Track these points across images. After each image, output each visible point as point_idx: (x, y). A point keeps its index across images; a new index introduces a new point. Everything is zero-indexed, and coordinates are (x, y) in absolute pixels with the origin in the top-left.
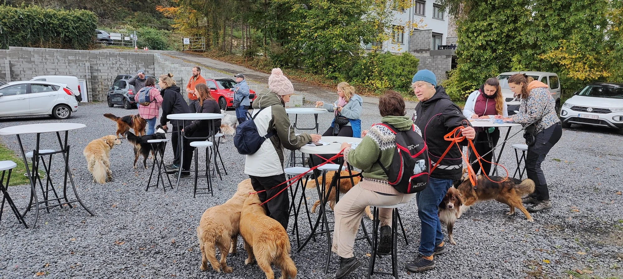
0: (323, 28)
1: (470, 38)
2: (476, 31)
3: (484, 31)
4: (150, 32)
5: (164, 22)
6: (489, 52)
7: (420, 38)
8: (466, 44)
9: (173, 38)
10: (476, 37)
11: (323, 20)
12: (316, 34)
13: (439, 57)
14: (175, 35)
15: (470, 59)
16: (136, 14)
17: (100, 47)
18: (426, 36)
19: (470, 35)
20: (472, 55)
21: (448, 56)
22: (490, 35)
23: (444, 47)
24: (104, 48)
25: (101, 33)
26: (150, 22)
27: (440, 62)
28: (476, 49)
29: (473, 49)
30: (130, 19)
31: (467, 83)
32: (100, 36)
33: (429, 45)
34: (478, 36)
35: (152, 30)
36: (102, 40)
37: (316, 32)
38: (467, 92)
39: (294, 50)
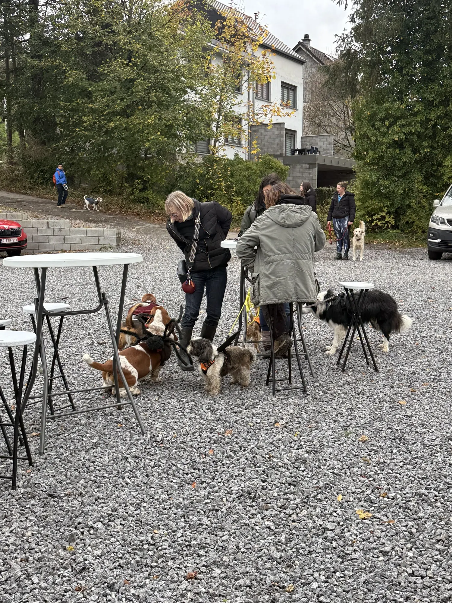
0: (124, 113)
1: (378, 129)
2: (386, 118)
3: (400, 118)
6: (408, 152)
7: (267, 137)
8: (373, 139)
10: (388, 128)
11: (122, 100)
12: (112, 124)
13: (298, 166)
15: (377, 164)
18: (276, 133)
19: (378, 124)
20: (382, 157)
21: (312, 165)
22: (410, 125)
23: (301, 151)
27: (299, 175)
28: (388, 148)
29: (384, 148)
31: (373, 204)
33: (281, 148)
34: (390, 126)
37: (110, 120)
38: (374, 217)
39: (66, 153)
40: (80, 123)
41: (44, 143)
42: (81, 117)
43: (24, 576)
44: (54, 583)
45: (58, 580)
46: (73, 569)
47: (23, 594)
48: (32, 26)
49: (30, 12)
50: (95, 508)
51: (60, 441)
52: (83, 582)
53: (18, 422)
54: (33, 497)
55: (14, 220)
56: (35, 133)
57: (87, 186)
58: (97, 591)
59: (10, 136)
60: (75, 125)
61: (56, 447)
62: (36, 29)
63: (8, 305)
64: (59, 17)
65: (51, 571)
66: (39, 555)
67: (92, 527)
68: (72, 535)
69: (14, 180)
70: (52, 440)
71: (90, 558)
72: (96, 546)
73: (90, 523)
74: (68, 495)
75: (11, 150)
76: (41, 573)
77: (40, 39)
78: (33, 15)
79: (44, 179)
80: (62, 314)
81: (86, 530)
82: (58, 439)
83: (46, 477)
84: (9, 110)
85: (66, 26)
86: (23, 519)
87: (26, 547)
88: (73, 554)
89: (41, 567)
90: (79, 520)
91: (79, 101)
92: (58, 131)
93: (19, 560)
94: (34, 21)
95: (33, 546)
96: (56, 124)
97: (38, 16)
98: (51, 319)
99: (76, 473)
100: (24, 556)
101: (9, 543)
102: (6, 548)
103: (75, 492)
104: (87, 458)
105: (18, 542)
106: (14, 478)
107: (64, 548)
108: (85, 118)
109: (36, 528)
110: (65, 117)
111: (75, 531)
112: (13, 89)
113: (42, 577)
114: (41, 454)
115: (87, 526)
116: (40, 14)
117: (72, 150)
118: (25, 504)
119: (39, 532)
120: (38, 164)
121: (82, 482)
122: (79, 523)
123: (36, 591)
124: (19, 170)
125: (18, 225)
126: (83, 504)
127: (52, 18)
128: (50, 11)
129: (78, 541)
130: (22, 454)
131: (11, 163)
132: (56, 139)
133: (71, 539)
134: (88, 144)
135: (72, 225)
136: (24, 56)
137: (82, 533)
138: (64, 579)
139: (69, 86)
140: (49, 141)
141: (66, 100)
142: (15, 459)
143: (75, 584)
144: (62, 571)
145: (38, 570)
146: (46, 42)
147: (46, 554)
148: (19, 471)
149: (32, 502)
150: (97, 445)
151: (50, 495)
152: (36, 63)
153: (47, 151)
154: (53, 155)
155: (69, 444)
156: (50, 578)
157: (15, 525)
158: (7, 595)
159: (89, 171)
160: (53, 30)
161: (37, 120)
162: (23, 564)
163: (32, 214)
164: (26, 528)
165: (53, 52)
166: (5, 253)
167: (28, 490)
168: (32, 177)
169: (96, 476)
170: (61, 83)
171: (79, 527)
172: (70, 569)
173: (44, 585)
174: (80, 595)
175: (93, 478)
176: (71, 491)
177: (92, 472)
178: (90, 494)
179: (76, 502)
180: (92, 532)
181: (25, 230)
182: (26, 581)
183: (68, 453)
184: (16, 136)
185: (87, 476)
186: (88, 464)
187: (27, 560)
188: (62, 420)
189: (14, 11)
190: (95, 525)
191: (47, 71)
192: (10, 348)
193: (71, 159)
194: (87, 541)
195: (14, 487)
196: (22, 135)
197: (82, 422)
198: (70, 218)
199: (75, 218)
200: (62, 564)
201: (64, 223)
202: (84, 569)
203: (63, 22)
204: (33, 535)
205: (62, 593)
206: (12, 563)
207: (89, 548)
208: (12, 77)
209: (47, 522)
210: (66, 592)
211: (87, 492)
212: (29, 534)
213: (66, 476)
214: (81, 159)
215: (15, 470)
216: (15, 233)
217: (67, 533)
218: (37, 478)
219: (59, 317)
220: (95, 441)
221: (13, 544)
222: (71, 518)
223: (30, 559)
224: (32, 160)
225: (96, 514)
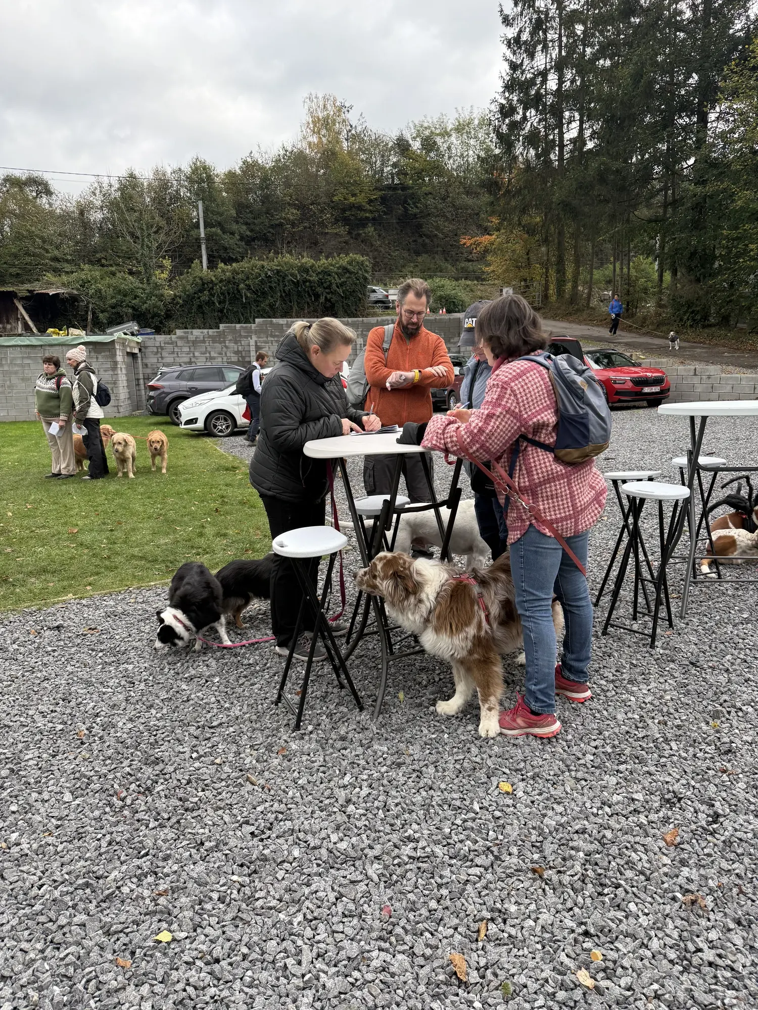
4: (443, 286)
5: (462, 268)
9: (479, 293)
14: (482, 288)
16: (420, 259)
17: (374, 315)
24: (378, 316)
25: (374, 291)
26: (441, 271)
30: (411, 269)
32: (373, 297)
35: (446, 282)
36: (377, 302)
39: (724, 290)
40: (745, 252)
41: (698, 280)
42: (747, 245)
43: (662, 739)
44: (695, 756)
45: (700, 755)
46: (717, 748)
47: (660, 757)
48: (698, 148)
49: (698, 132)
50: (745, 689)
51: (703, 608)
52: (729, 765)
53: (661, 581)
54: (673, 661)
55: (658, 367)
56: (690, 269)
57: (744, 326)
58: (745, 779)
59: (661, 276)
60: (738, 255)
61: (699, 614)
62: (704, 151)
63: (647, 457)
64: (732, 131)
65: (692, 742)
66: (678, 722)
67: (741, 709)
68: (717, 711)
69: (659, 325)
70: (694, 606)
71: (737, 740)
72: (745, 730)
73: (739, 704)
74: (713, 668)
75: (660, 292)
76: (680, 741)
77: (706, 162)
78: (701, 135)
79: (694, 320)
80: (716, 470)
81: (733, 710)
82: (701, 606)
83: (687, 643)
84: (662, 247)
85: (740, 140)
86: (662, 680)
87: (665, 709)
88: (718, 732)
89: (680, 735)
90: (725, 697)
91: (747, 227)
92: (716, 265)
93: (656, 721)
94: (700, 142)
95: (672, 711)
96: (715, 258)
97: (706, 135)
98: (702, 474)
99: (722, 646)
100: (661, 718)
101: (647, 701)
102: (643, 705)
103: (721, 667)
104: (736, 632)
105: (656, 702)
106: (653, 636)
107: (708, 723)
108: (751, 246)
109: (675, 693)
110: (727, 247)
111: (720, 708)
112: (670, 224)
113: (682, 746)
114: (682, 617)
115: (734, 707)
116: (709, 133)
117: (731, 285)
118: (664, 666)
119: (679, 699)
120: (689, 304)
121: (729, 657)
122: (725, 701)
123: (675, 758)
124: (668, 312)
125: (662, 372)
126: (729, 681)
127: (723, 135)
128: (722, 126)
129: (723, 719)
130: (663, 614)
131: (659, 305)
132: (712, 275)
133: (716, 715)
134: (752, 277)
135: (723, 371)
136: (685, 185)
137: (729, 713)
138: (706, 755)
139: (737, 211)
140: (705, 277)
141: (729, 229)
142: (655, 619)
143: (718, 764)
144: (703, 746)
145: (678, 738)
146: (714, 164)
147: (686, 723)
148: (658, 631)
149: (672, 665)
150: (747, 621)
151: (692, 663)
152: (699, 189)
153: (702, 289)
154: (707, 293)
155: (714, 614)
156: (691, 749)
157: (653, 685)
158: (643, 752)
159: (749, 308)
160: (724, 148)
161: (693, 255)
162: (661, 727)
163: (677, 360)
164: (665, 691)
165: (722, 173)
166: (645, 403)
167: (667, 652)
168: (681, 320)
169: (746, 655)
170: (727, 208)
171: (725, 705)
172: (713, 747)
173: (684, 755)
174: (725, 777)
175: (742, 656)
176: (716, 664)
177: (741, 649)
178: (738, 672)
179: (721, 677)
180: (740, 714)
181: (669, 378)
182: (664, 745)
183: (713, 623)
184: (667, 276)
185: (736, 652)
186: (737, 639)
187: (666, 724)
188: (705, 587)
189: (679, 134)
190: (744, 708)
191: (711, 197)
192: (660, 501)
193: (729, 297)
194: (735, 723)
195: (652, 646)
196: (674, 273)
197: (730, 592)
198: (721, 363)
199: (727, 364)
200: (705, 739)
201: (713, 369)
202: (730, 751)
203: (736, 136)
204: (672, 699)
205: (704, 769)
206: (649, 722)
207: (737, 731)
208: (670, 210)
209: (688, 691)
210: (709, 769)
211: (735, 670)
212: (668, 697)
213: (710, 647)
214: (741, 296)
215: (654, 629)
216: (657, 381)
217: (710, 707)
218: (676, 642)
219: (713, 473)
220: (745, 616)
221: (652, 704)
222: (716, 694)
223: (669, 723)
224: (683, 301)
225: (745, 696)
